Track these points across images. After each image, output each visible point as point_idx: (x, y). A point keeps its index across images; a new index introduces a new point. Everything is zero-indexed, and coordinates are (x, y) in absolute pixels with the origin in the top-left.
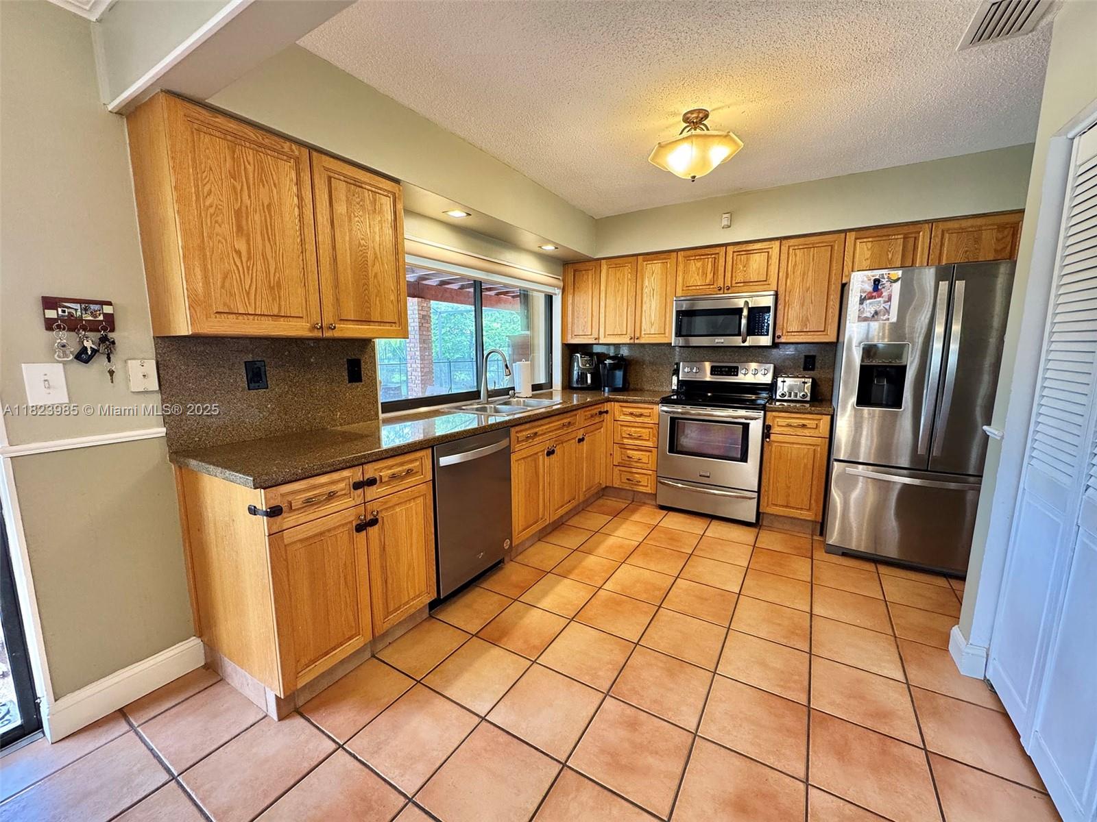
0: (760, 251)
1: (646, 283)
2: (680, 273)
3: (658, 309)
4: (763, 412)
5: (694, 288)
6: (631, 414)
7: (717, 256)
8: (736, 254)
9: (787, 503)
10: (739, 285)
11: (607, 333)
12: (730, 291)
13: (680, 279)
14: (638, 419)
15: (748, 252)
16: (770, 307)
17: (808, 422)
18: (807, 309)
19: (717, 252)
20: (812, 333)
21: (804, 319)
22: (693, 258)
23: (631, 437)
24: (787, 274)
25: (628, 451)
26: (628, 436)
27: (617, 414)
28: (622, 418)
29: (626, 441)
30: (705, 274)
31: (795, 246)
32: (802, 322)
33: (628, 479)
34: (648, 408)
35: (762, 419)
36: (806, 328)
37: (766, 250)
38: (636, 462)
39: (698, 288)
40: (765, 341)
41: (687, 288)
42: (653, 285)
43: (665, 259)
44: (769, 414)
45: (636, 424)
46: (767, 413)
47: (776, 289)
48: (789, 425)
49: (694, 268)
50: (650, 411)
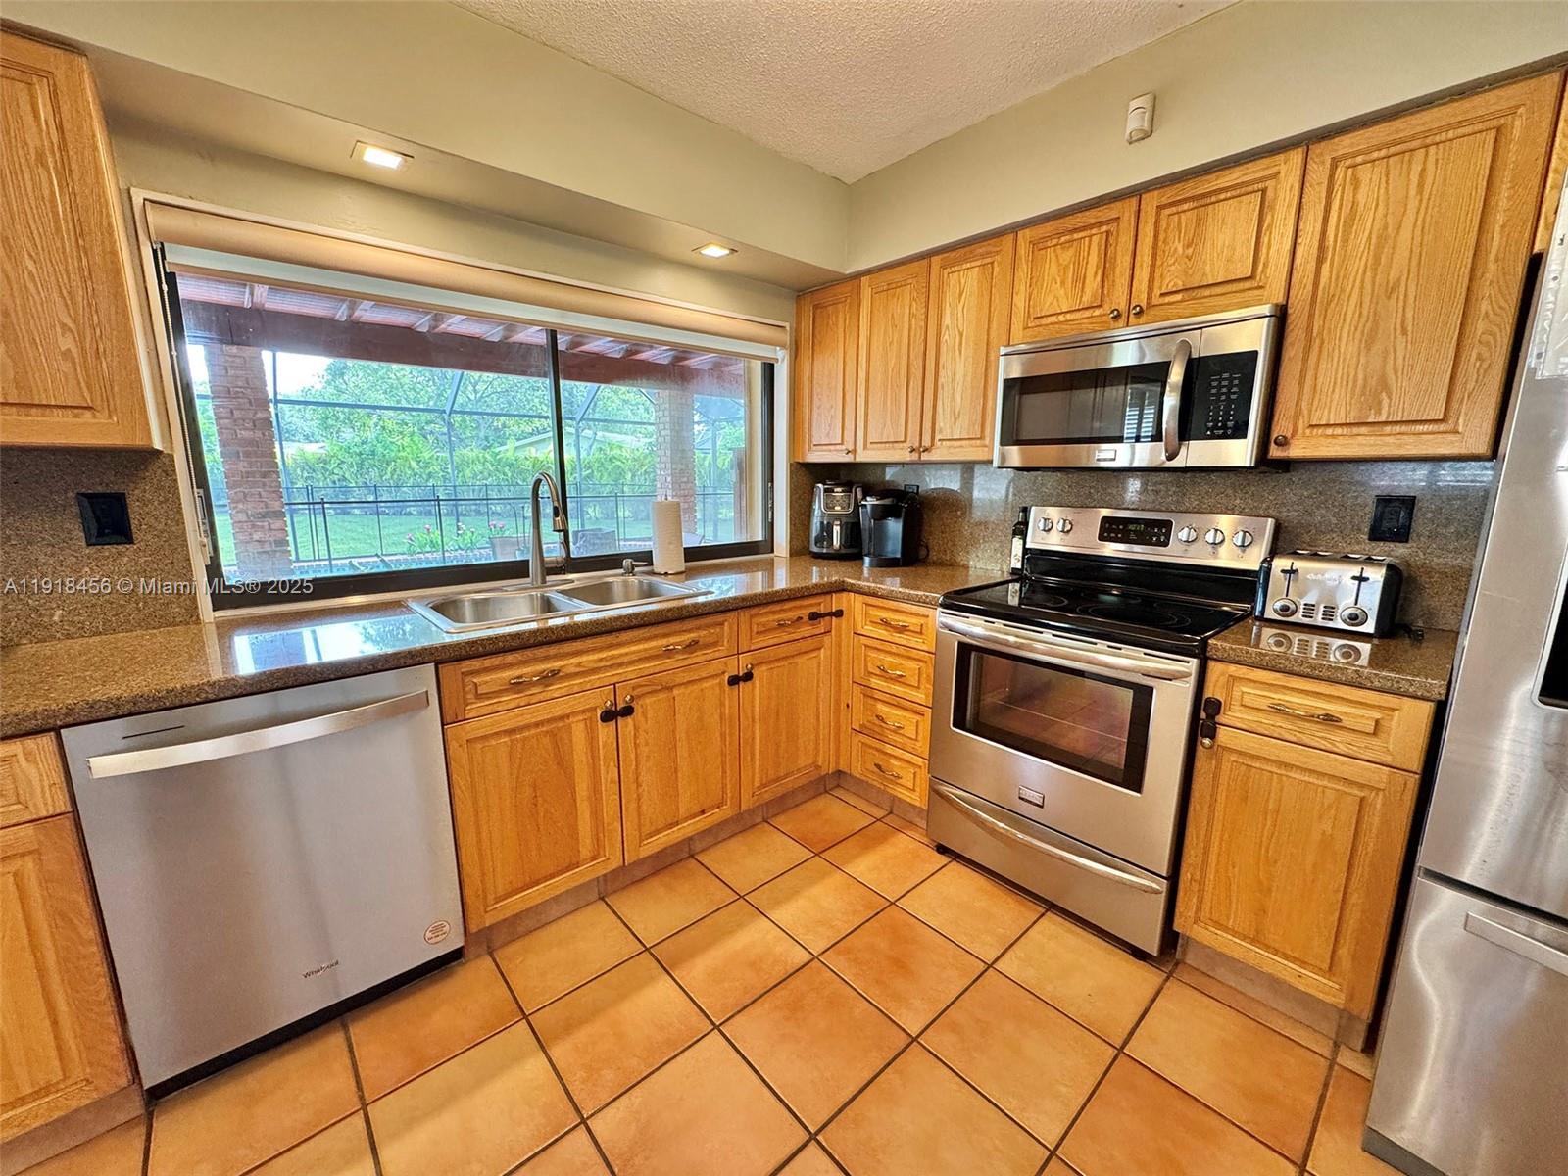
0: (1239, 190)
1: (947, 321)
2: (1022, 289)
3: (969, 379)
4: (1194, 662)
5: (1054, 319)
6: (885, 623)
7: (1112, 227)
8: (1167, 211)
9: (1258, 932)
10: (1167, 299)
11: (869, 441)
12: (1143, 319)
13: (1020, 301)
14: (898, 638)
15: (1203, 200)
16: (1256, 353)
17: (1345, 709)
18: (1386, 352)
19: (1114, 215)
20: (1398, 429)
21: (1373, 382)
22: (1054, 242)
23: (883, 674)
24: (1322, 248)
25: (880, 706)
26: (878, 672)
27: (859, 619)
28: (869, 630)
29: (875, 682)
30: (1080, 280)
31: (1355, 155)
32: (1363, 394)
33: (878, 767)
34: (918, 615)
35: (1192, 680)
36: (1379, 412)
37: (1256, 187)
38: (894, 732)
39: (1062, 318)
40: (1239, 452)
41: (1037, 322)
42: (961, 322)
43: (988, 253)
44: (1215, 669)
45: (894, 649)
46: (1212, 664)
47: (1281, 300)
48: (1279, 710)
49: (1054, 269)
50: (922, 621)
